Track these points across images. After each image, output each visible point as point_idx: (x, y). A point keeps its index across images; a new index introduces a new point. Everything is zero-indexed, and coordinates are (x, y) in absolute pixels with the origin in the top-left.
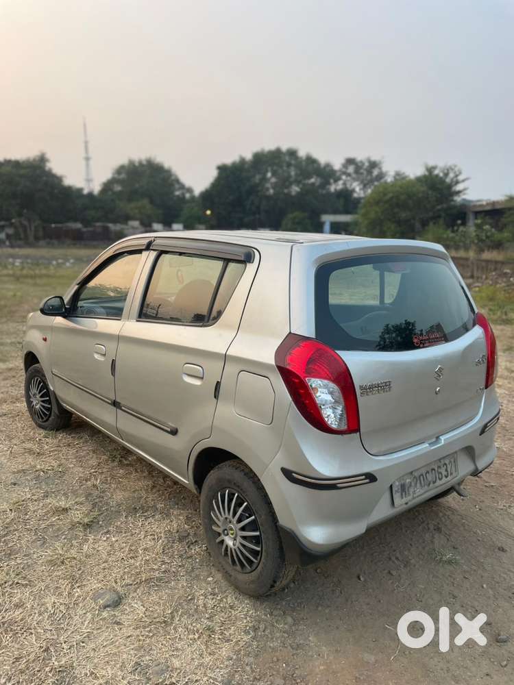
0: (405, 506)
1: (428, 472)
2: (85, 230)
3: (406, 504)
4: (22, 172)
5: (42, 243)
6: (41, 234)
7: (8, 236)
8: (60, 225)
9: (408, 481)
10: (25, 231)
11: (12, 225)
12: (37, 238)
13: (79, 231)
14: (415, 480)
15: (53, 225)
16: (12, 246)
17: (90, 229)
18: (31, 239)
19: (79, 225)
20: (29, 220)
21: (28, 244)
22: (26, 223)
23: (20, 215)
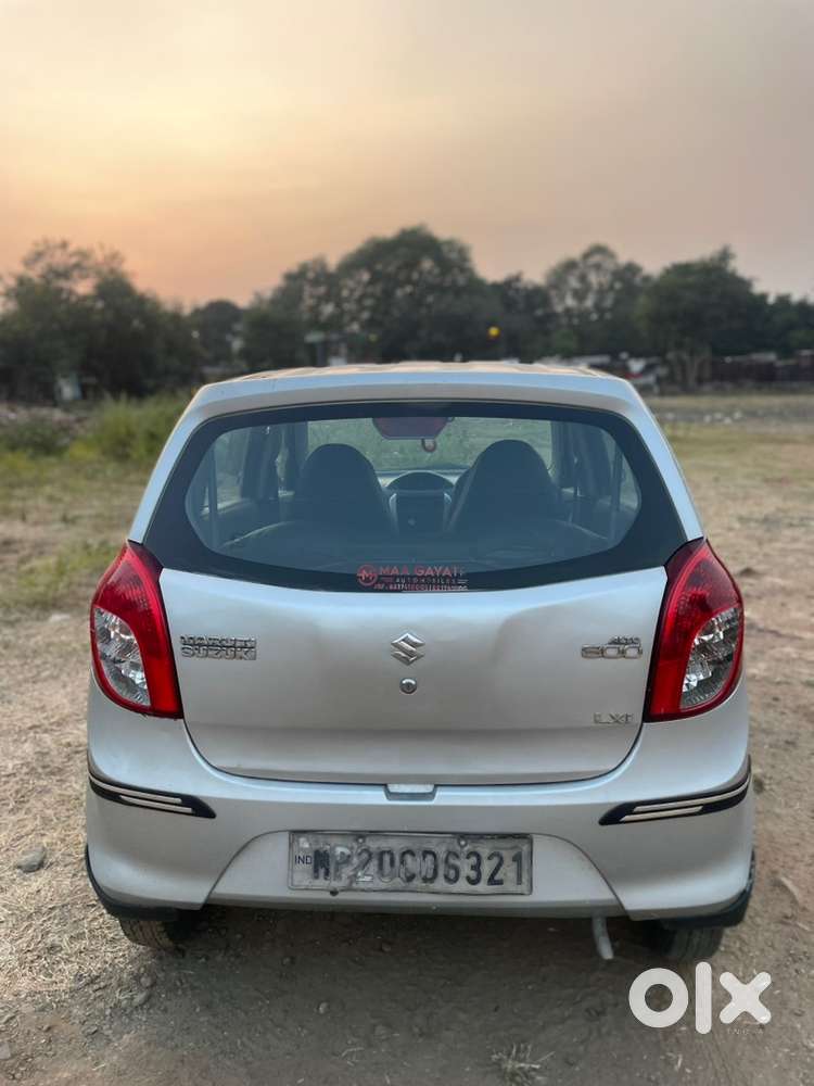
0: (327, 896)
1: (410, 852)
2: (780, 363)
3: (334, 893)
4: (691, 279)
5: (707, 387)
6: (707, 373)
7: (659, 380)
8: (738, 359)
9: (339, 850)
10: (684, 371)
11: (665, 362)
12: (700, 381)
13: (770, 366)
14: (365, 856)
15: (728, 359)
16: (662, 394)
17: (791, 362)
18: (692, 382)
19: (771, 357)
20: (692, 353)
21: (687, 390)
22: (685, 357)
23: (679, 346)
